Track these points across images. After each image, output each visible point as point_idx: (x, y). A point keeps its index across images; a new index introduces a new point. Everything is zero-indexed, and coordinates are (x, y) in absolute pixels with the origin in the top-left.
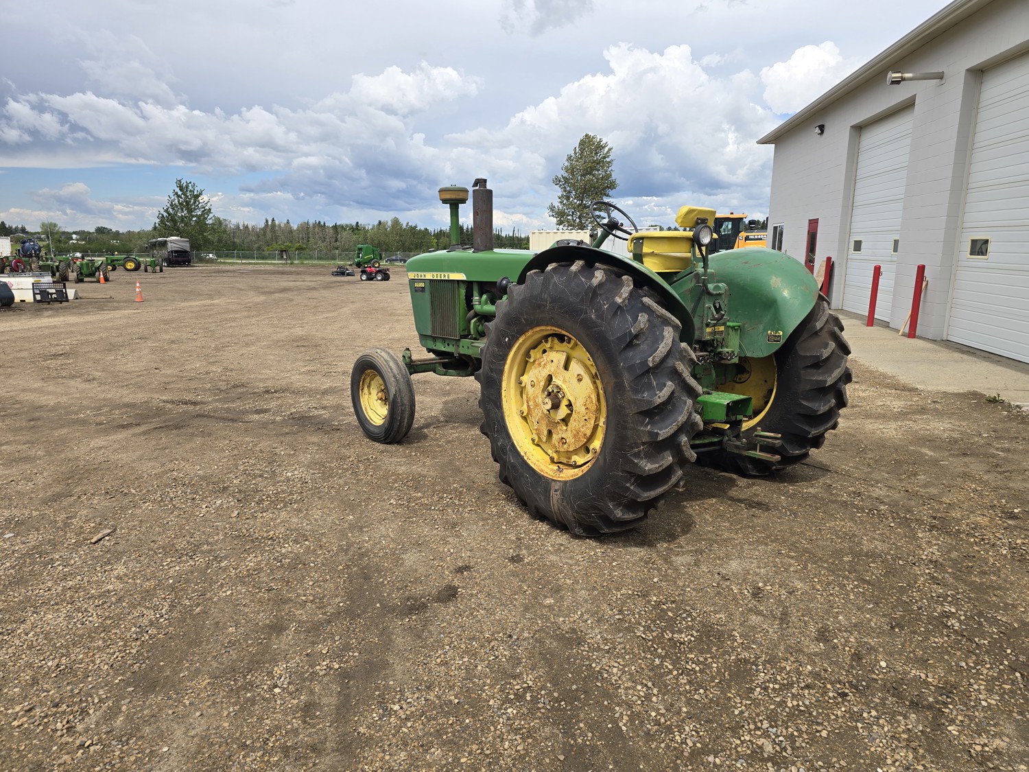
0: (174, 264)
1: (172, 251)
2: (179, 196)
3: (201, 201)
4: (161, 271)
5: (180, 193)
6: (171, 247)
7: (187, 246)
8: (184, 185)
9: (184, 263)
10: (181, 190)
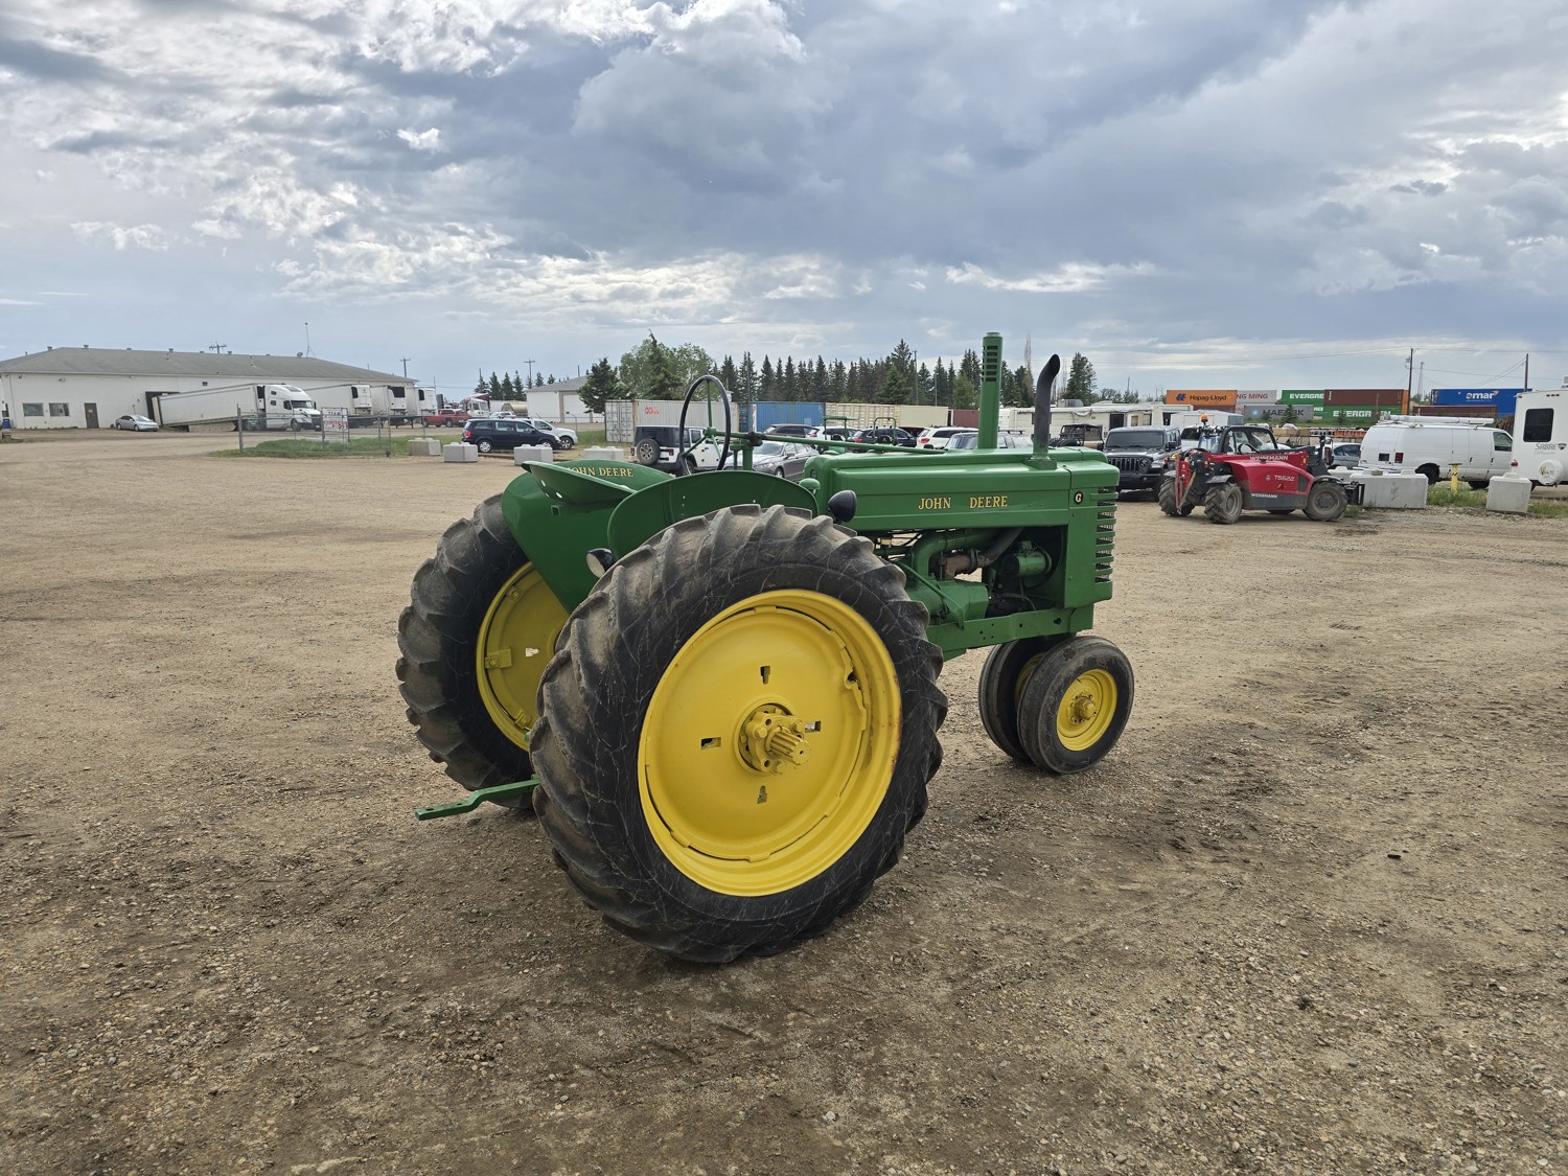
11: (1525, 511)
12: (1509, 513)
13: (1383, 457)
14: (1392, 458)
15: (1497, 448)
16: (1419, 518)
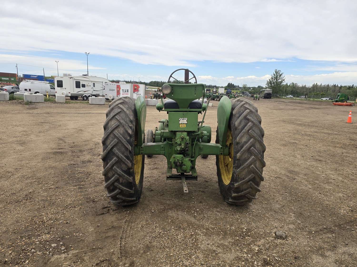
0: (265, 98)
1: (266, 94)
2: (275, 75)
3: (282, 77)
4: (259, 100)
5: (275, 74)
6: (266, 92)
7: (271, 92)
8: (277, 71)
9: (269, 98)
10: (276, 73)
11: (65, 102)
12: (62, 103)
13: (26, 90)
14: (28, 90)
15: (51, 89)
16: (44, 105)
